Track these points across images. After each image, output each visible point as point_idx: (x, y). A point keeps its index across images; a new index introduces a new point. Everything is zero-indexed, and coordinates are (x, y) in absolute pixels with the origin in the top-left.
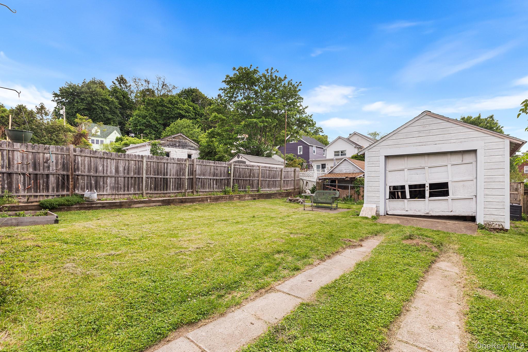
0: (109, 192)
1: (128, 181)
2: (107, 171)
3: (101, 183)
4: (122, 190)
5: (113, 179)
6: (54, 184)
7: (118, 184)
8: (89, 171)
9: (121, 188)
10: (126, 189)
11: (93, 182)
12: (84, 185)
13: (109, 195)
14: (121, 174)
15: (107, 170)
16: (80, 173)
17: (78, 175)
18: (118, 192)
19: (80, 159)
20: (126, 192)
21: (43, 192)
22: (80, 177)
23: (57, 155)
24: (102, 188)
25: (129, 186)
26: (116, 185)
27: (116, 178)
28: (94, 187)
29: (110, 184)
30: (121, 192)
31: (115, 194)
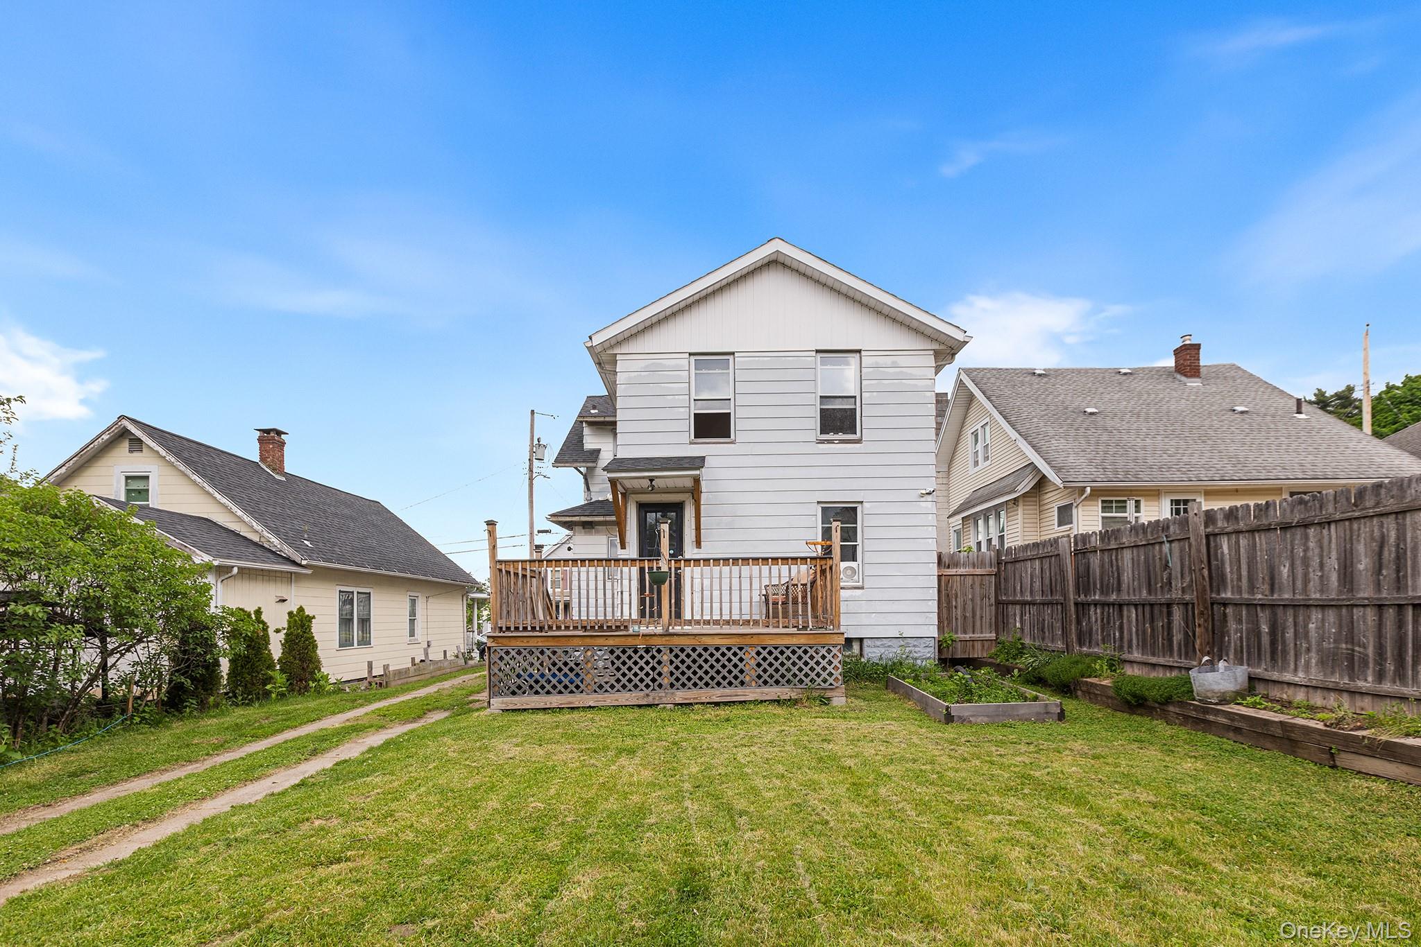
0: (1316, 675)
1: (1400, 624)
2: (1306, 581)
3: (1290, 634)
4: (1370, 672)
5: (1331, 615)
6: (1180, 632)
7: (1351, 639)
8: (1252, 588)
9: (1364, 662)
10: (1390, 667)
11: (1265, 628)
12: (1241, 638)
13: (1316, 688)
14: (1365, 591)
15: (1306, 575)
16: (1229, 595)
17: (1225, 605)
18: (1352, 679)
19: (1225, 545)
20: (1387, 687)
21: (1164, 656)
22: (1229, 610)
24: (1292, 653)
25: (1406, 651)
26: (1344, 646)
27: (1344, 610)
28: (1268, 650)
29: (1322, 639)
30: (1366, 680)
31: (1339, 691)
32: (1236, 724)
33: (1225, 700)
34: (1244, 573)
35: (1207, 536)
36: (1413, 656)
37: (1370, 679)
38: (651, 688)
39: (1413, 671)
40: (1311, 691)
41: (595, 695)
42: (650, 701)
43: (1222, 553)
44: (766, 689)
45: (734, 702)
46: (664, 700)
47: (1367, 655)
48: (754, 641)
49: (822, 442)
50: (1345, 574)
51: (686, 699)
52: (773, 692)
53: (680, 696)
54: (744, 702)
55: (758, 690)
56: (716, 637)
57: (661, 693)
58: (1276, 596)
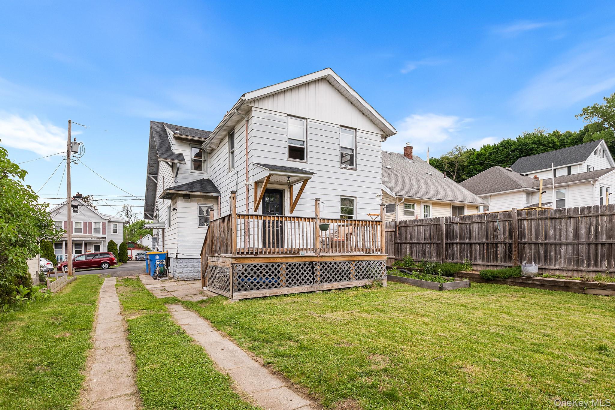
0: (563, 266)
1: (596, 250)
2: (560, 236)
3: (553, 253)
4: (585, 264)
5: (570, 247)
6: (502, 253)
7: (578, 254)
8: (537, 238)
9: (583, 261)
10: (592, 262)
11: (542, 252)
12: (531, 255)
13: (564, 270)
14: (584, 239)
15: (560, 234)
16: (526, 240)
17: (524, 244)
18: (578, 266)
19: (526, 224)
20: (591, 268)
21: (493, 262)
22: (526, 246)
23: (504, 222)
24: (554, 260)
25: (598, 258)
26: (575, 257)
27: (575, 246)
28: (543, 259)
29: (566, 255)
30: (583, 267)
31: (573, 270)
32: (542, 283)
33: (535, 276)
34: (534, 232)
35: (518, 220)
36: (601, 259)
37: (584, 266)
38: (313, 283)
39: (600, 263)
40: (561, 271)
41: (287, 288)
42: (312, 289)
43: (524, 226)
44: (359, 281)
45: (346, 288)
46: (319, 289)
47: (584, 259)
48: (355, 259)
49: (342, 168)
50: (576, 234)
51: (328, 288)
52: (362, 282)
53: (326, 286)
54: (351, 287)
55: (356, 282)
56: (340, 257)
57: (317, 285)
58: (547, 241)
